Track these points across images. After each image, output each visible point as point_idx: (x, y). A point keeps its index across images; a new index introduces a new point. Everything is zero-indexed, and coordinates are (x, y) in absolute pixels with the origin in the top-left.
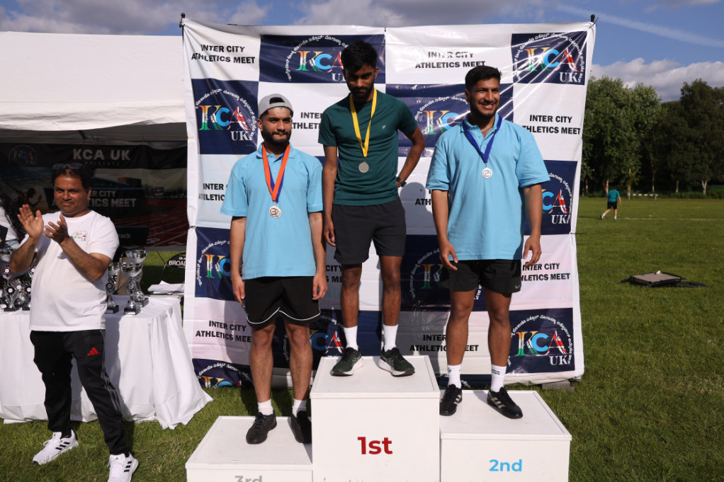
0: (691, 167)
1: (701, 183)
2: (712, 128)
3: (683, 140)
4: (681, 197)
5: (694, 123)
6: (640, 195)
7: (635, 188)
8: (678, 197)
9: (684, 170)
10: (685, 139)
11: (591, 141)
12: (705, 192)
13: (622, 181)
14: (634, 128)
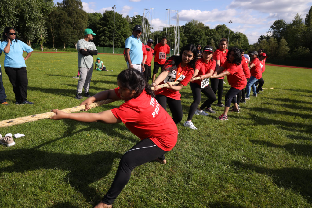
0: (70, 36)
1: (74, 44)
2: (77, 18)
3: (66, 22)
4: (67, 51)
5: (70, 15)
6: (48, 49)
7: (45, 45)
8: (65, 51)
9: (67, 37)
10: (67, 22)
11: (17, 16)
12: (76, 48)
13: (38, 41)
14: (42, 12)
